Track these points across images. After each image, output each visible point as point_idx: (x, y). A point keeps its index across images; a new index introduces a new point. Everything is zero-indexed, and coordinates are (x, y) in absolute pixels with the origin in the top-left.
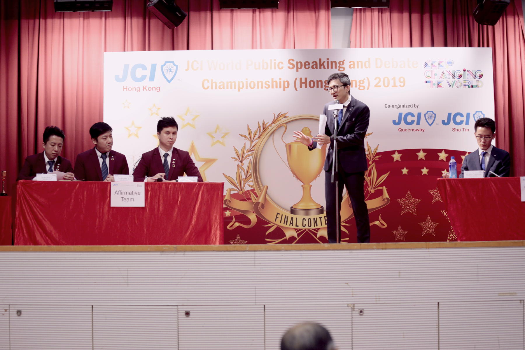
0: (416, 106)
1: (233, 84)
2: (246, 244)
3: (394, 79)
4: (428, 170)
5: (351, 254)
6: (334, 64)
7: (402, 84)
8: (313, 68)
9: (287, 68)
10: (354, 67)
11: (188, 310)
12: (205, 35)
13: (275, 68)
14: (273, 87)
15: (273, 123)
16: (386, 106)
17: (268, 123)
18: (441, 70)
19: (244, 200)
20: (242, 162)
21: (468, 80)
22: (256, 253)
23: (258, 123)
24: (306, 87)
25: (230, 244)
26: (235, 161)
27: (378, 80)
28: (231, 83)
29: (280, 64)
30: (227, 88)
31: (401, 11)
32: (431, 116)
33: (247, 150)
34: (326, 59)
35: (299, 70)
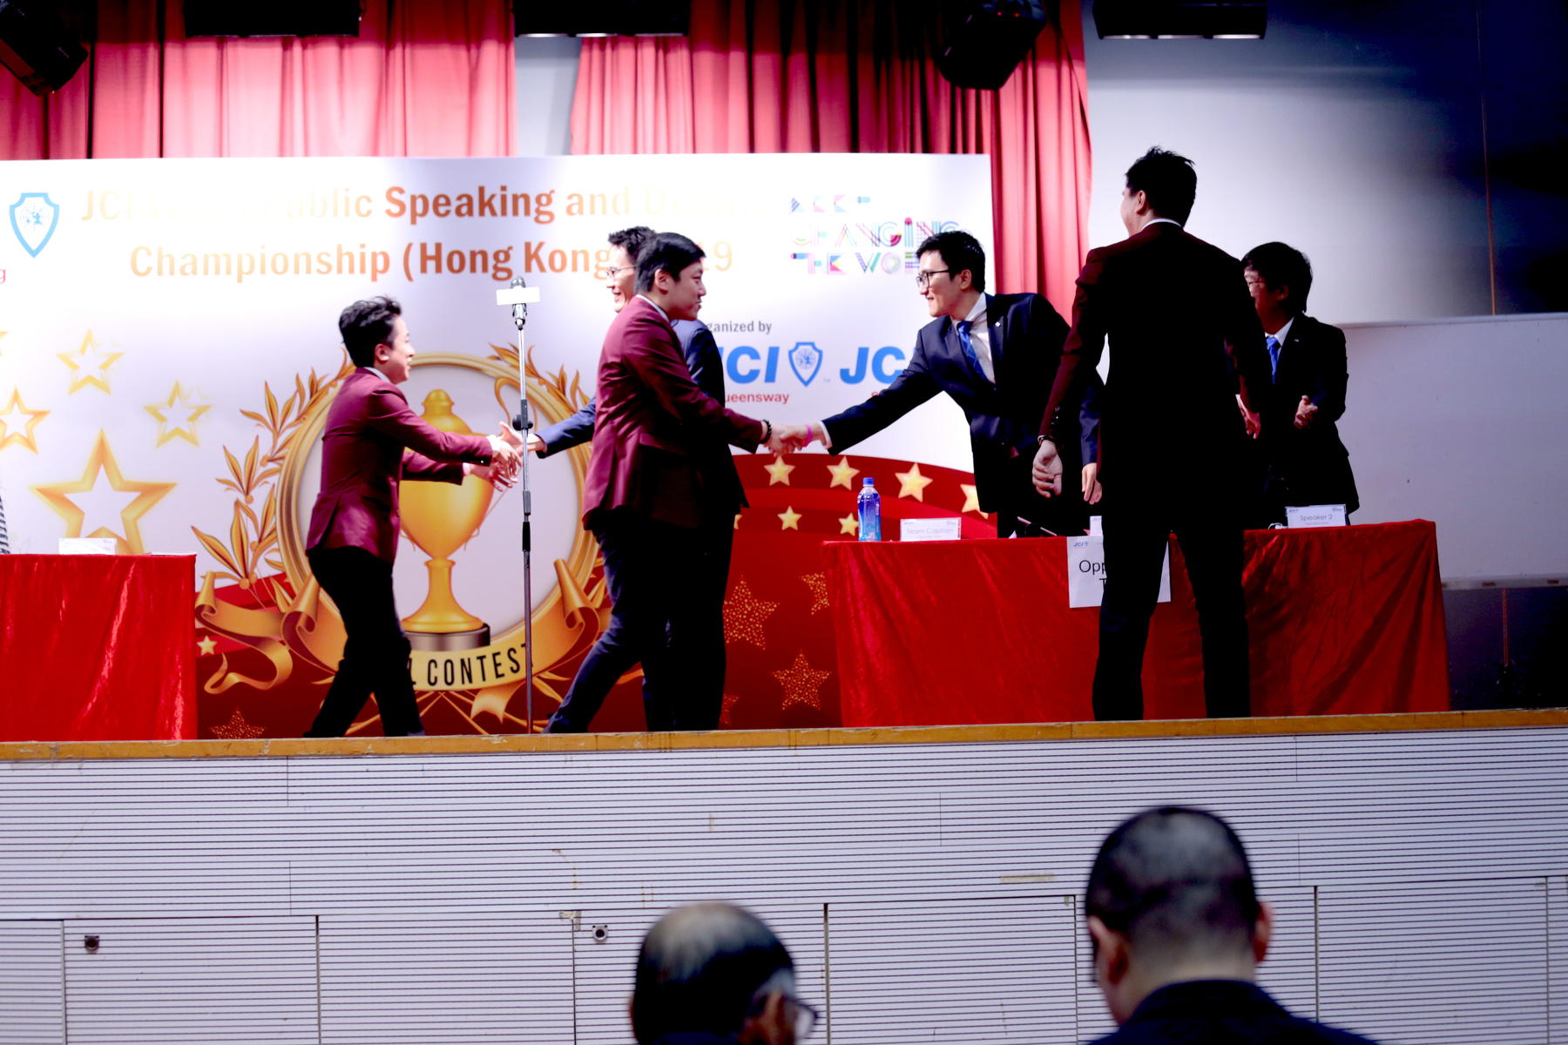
0: (765, 328)
1: (223, 261)
2: (261, 737)
4: (798, 516)
5: (569, 764)
6: (521, 202)
7: (723, 263)
8: (458, 212)
9: (384, 213)
10: (581, 212)
11: (92, 931)
12: (142, 115)
13: (347, 214)
14: (340, 271)
15: (342, 375)
17: (325, 377)
18: (838, 221)
19: (253, 606)
20: (247, 493)
22: (291, 762)
23: (298, 378)
24: (438, 269)
25: (215, 737)
28: (217, 257)
29: (364, 203)
30: (206, 272)
31: (722, 47)
32: (809, 354)
33: (264, 458)
34: (499, 189)
35: (419, 219)
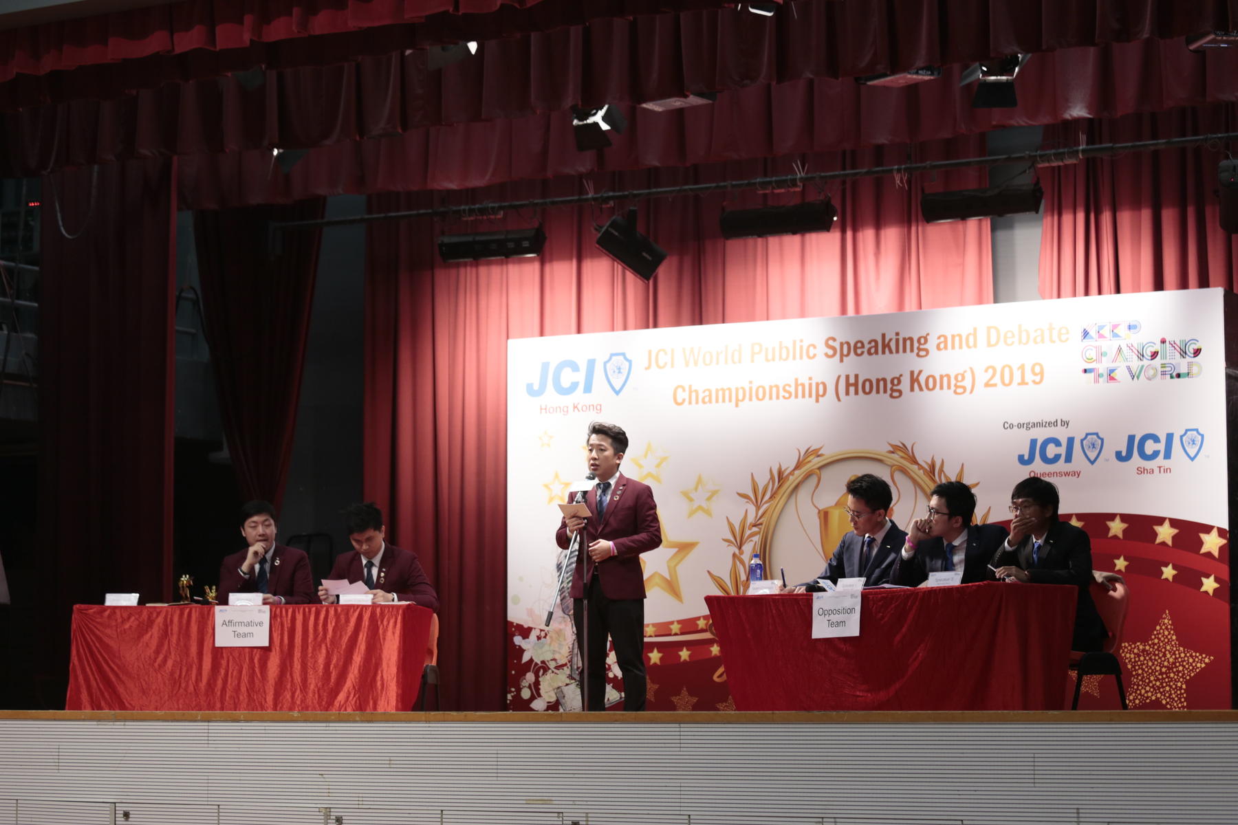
0: (1065, 423)
1: (727, 393)
3: (1022, 368)
6: (908, 343)
7: (1037, 379)
8: (869, 353)
9: (824, 356)
10: (946, 348)
11: (126, 809)
13: (801, 358)
14: (796, 397)
15: (797, 467)
16: (1006, 426)
17: (786, 469)
18: (1115, 344)
20: (740, 548)
21: (1171, 361)
22: (210, 724)
23: (771, 469)
24: (856, 393)
25: (719, 710)
26: (729, 545)
27: (991, 371)
28: (723, 390)
29: (811, 348)
30: (717, 401)
32: (1095, 442)
33: (750, 525)
34: (894, 334)
35: (845, 358)
